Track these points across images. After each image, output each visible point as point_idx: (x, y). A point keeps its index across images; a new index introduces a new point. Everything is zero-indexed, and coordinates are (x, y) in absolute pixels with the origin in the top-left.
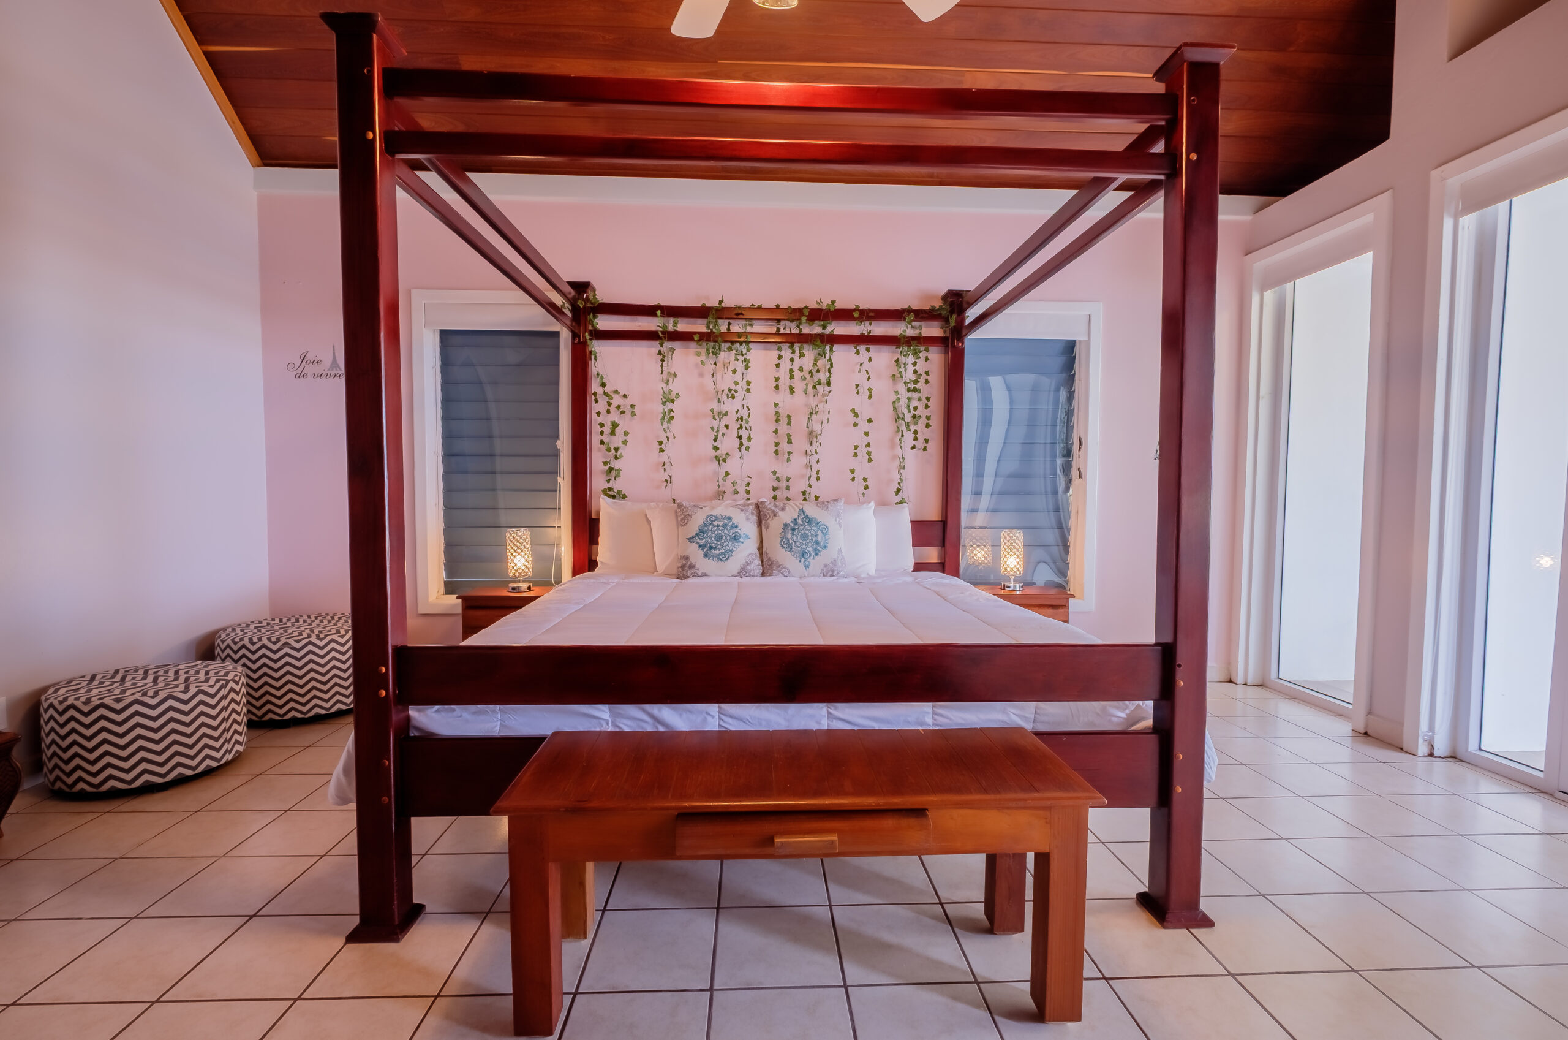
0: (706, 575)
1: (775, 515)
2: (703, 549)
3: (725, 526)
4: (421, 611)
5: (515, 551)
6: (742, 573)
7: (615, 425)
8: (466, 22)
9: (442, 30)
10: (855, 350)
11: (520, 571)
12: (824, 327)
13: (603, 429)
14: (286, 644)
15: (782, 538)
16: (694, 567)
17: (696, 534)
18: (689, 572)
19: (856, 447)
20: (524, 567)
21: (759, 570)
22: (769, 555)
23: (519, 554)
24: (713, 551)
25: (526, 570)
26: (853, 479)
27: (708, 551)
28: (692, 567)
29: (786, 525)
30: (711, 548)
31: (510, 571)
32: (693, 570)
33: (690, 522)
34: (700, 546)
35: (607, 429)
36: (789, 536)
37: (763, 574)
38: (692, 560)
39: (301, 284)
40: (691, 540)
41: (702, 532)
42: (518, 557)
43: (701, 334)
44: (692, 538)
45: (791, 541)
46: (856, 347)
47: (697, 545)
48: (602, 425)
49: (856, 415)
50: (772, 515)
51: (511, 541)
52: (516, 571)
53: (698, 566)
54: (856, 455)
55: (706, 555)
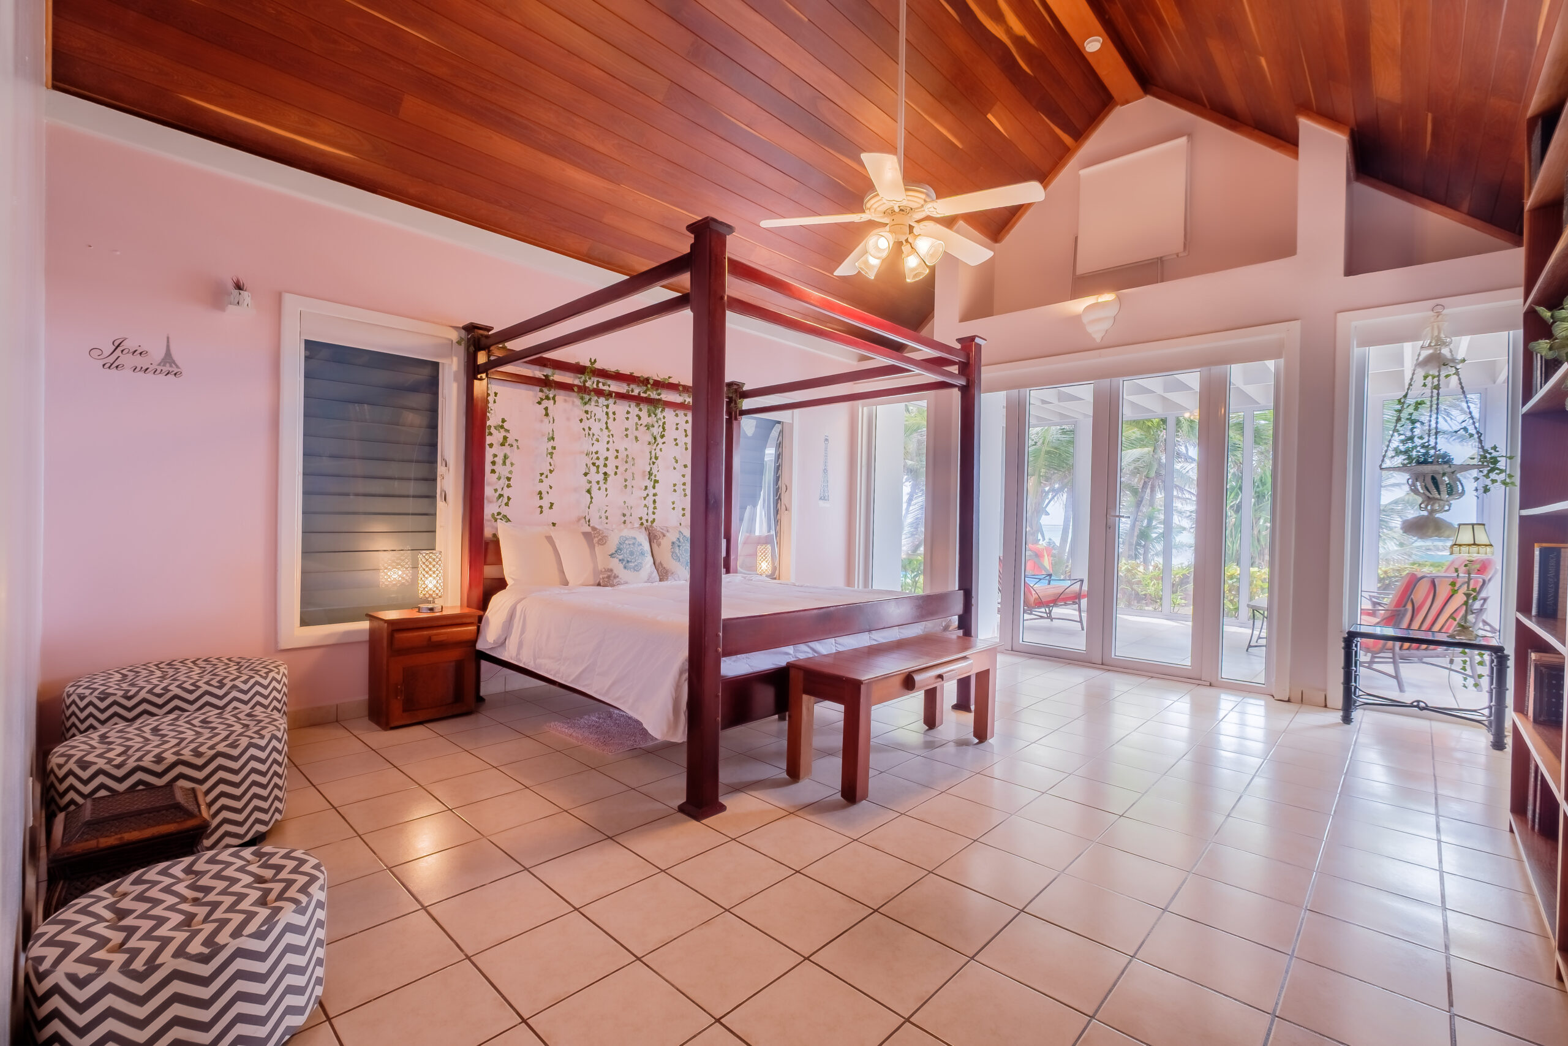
0: (627, 583)
1: (664, 536)
2: (622, 563)
3: (634, 544)
4: (284, 645)
5: (427, 572)
6: (649, 580)
7: (506, 457)
8: (431, 74)
9: (402, 69)
10: (674, 413)
11: (431, 592)
12: (659, 394)
13: (496, 459)
14: (234, 687)
15: (673, 553)
16: (618, 577)
17: (616, 551)
18: (615, 581)
19: (675, 485)
20: (435, 589)
21: (658, 578)
22: (665, 566)
23: (431, 576)
24: (630, 564)
25: (437, 592)
26: (674, 508)
27: (626, 563)
28: (616, 577)
29: (673, 543)
30: (628, 562)
31: (420, 592)
32: (617, 580)
33: (608, 542)
34: (620, 560)
35: (499, 460)
36: (677, 551)
37: (661, 580)
38: (615, 571)
39: (118, 253)
40: (611, 555)
41: (619, 550)
42: (430, 578)
43: (578, 386)
44: (613, 554)
45: (679, 555)
46: (674, 411)
47: (618, 560)
48: (495, 456)
49: (677, 462)
50: (661, 536)
51: (424, 563)
52: (427, 592)
53: (620, 576)
54: (675, 491)
55: (625, 567)
